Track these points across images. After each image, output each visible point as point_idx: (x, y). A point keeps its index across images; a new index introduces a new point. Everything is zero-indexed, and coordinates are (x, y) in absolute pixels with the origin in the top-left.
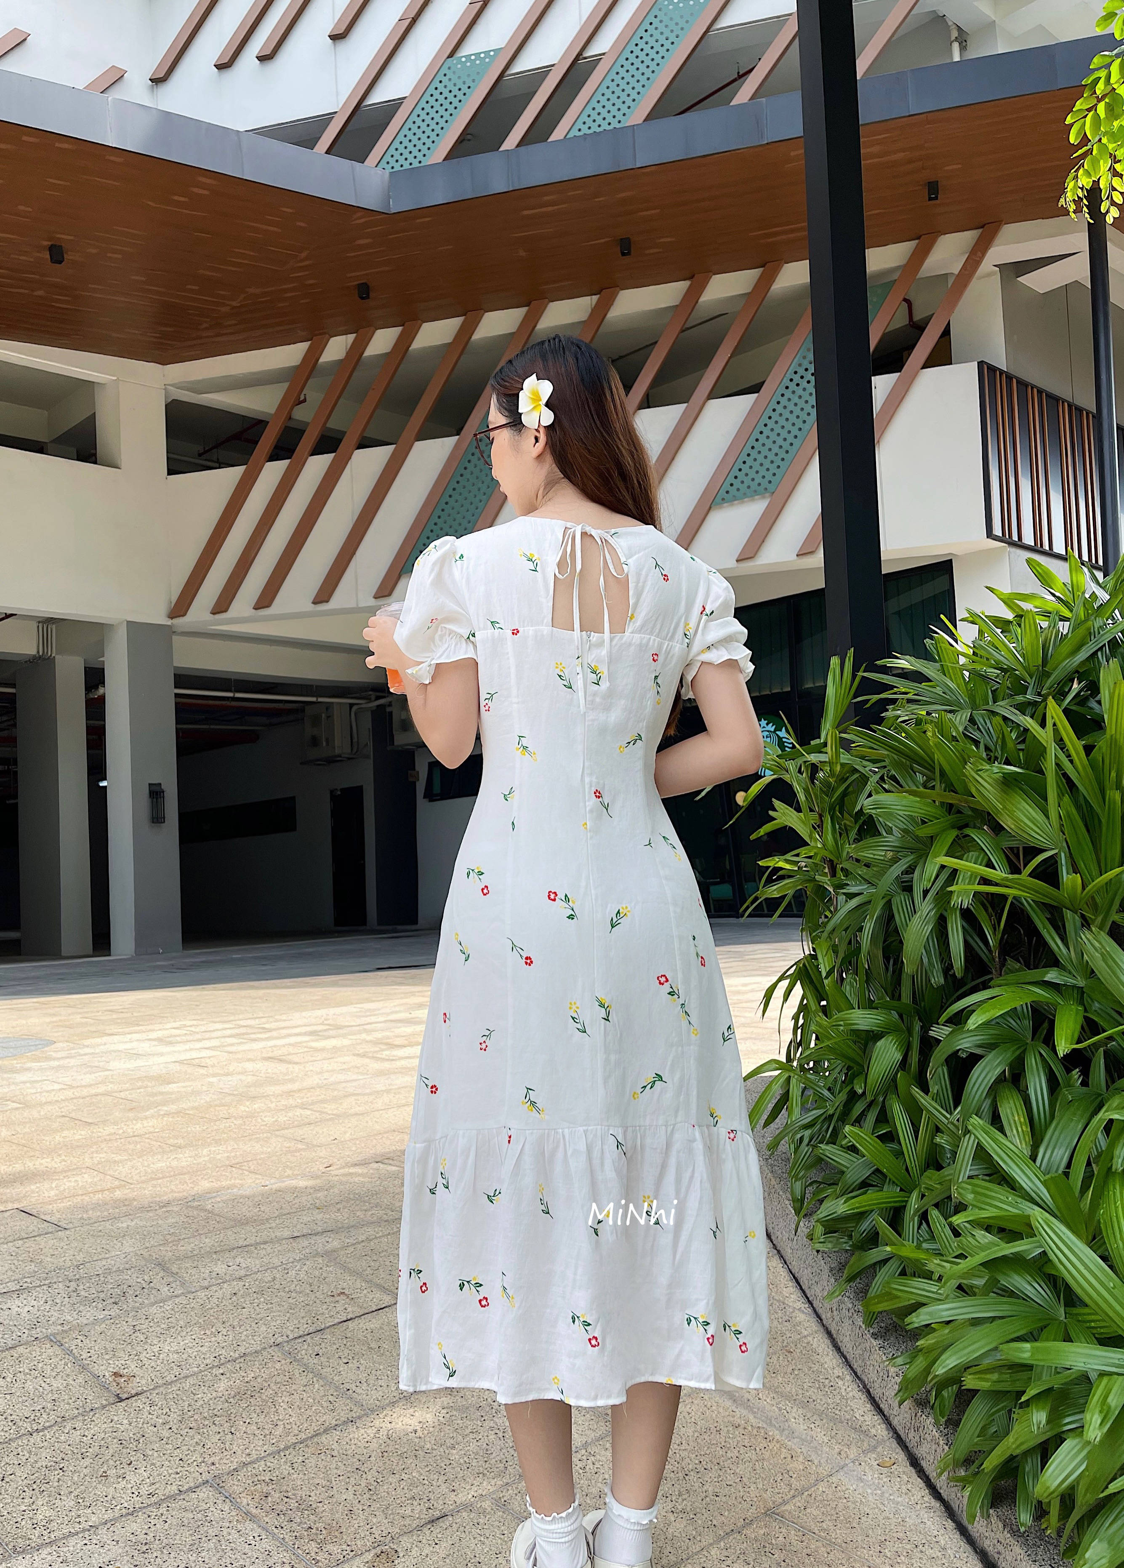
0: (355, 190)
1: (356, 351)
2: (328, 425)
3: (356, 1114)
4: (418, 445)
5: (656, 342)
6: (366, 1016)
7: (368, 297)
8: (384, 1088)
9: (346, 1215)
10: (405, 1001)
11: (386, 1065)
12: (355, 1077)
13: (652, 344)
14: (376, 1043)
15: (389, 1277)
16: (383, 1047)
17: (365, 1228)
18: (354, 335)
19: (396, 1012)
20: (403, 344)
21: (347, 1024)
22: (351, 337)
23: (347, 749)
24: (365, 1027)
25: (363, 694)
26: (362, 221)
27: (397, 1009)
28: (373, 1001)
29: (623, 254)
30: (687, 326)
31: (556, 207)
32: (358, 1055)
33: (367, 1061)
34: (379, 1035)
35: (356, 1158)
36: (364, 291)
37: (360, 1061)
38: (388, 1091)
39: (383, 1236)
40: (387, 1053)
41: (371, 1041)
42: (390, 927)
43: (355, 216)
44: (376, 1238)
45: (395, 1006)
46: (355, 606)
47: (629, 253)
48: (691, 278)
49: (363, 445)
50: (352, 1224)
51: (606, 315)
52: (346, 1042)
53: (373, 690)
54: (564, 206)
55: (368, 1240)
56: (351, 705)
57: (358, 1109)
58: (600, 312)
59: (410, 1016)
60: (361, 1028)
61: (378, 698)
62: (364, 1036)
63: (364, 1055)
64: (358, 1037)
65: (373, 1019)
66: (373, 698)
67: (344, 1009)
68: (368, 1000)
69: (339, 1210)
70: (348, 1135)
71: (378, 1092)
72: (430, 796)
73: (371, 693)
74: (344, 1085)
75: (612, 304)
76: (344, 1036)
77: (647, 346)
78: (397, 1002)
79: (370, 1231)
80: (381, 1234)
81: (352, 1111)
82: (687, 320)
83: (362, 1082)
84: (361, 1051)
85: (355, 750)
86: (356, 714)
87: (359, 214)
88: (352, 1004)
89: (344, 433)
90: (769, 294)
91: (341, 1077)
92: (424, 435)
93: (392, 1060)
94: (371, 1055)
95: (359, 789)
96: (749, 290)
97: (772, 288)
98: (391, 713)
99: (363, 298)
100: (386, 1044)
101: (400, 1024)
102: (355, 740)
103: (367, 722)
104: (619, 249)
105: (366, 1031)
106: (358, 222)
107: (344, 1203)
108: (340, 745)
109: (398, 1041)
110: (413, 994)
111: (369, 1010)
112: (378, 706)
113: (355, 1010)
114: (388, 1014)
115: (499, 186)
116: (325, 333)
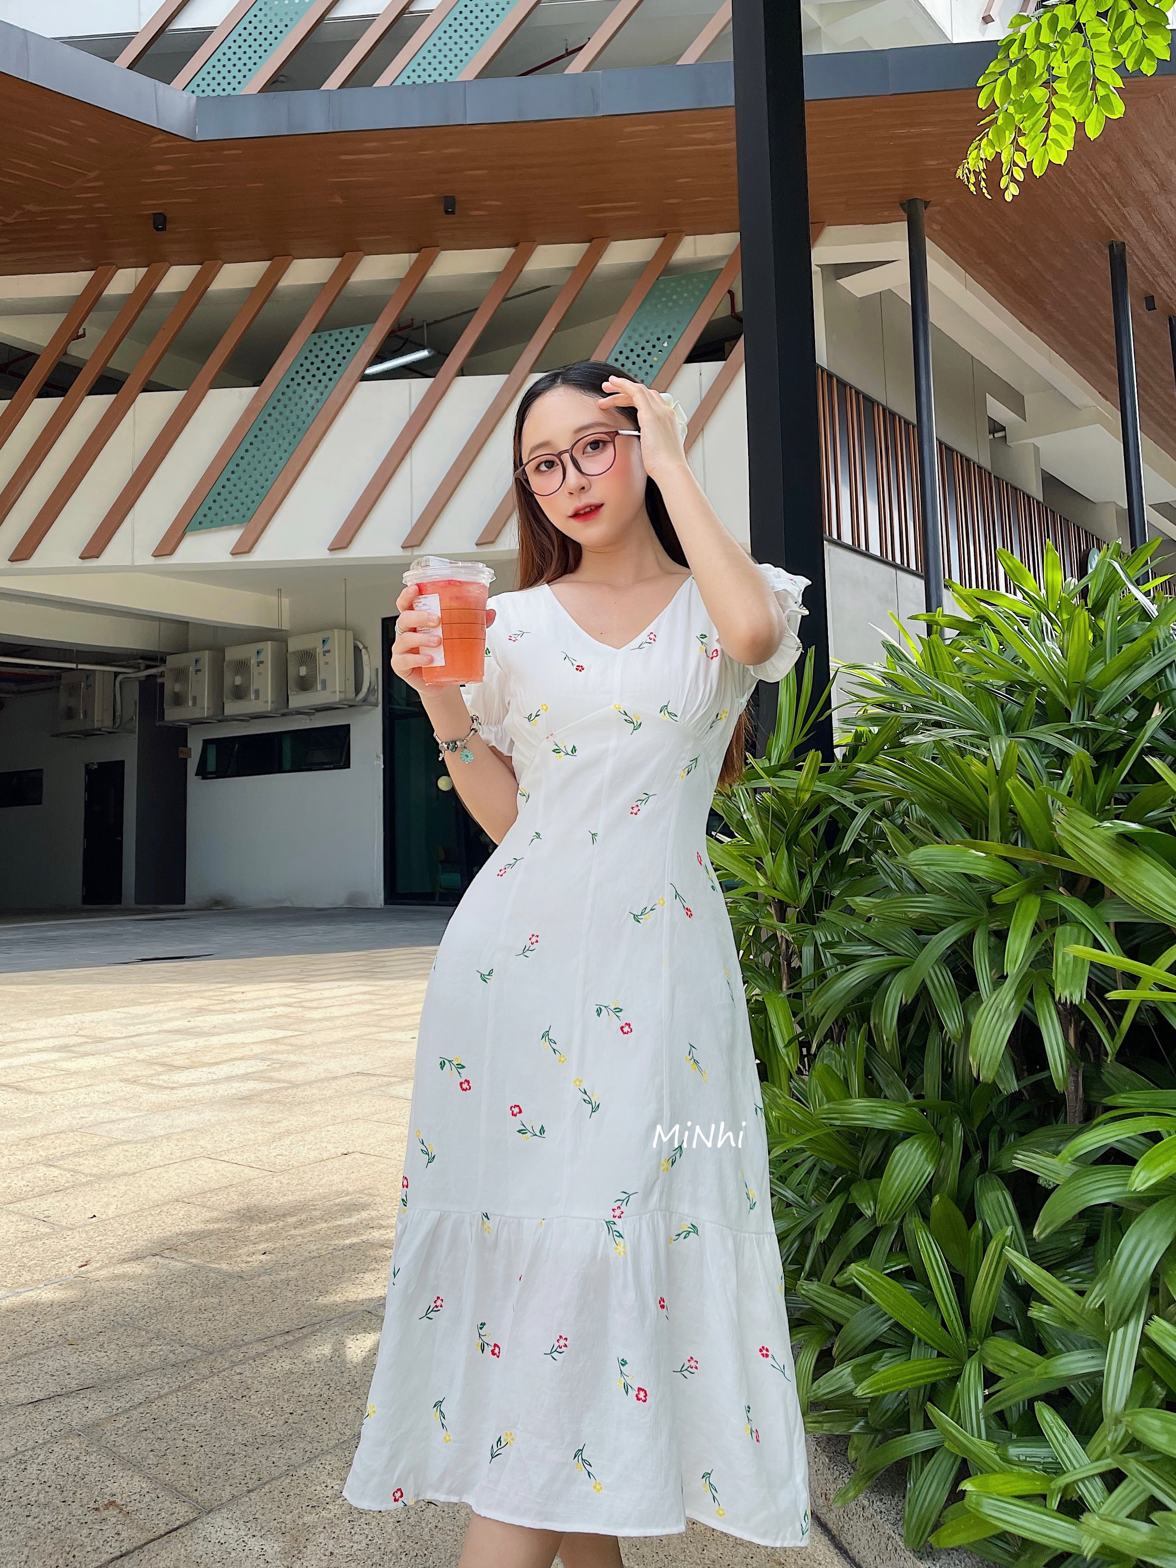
0: (157, 110)
1: (147, 288)
2: (109, 365)
3: (125, 1174)
4: (213, 393)
5: (477, 309)
6: (134, 1025)
7: (164, 229)
8: (163, 1133)
9: (113, 1356)
10: (179, 1004)
11: (163, 1097)
12: (122, 1114)
13: (472, 311)
14: (150, 1062)
15: (182, 1468)
16: (160, 1069)
17: (143, 1380)
18: (146, 269)
19: (171, 1019)
20: (201, 284)
21: (110, 1035)
22: (143, 271)
23: (108, 723)
24: (134, 1039)
25: (132, 662)
26: (163, 145)
27: (172, 1015)
28: (141, 1004)
29: (447, 212)
30: (510, 295)
31: (378, 156)
32: (126, 1080)
33: (139, 1089)
34: (153, 1052)
35: (127, 1249)
36: (160, 222)
37: (128, 1089)
38: (168, 1137)
39: (170, 1393)
40: (165, 1077)
41: (143, 1061)
42: (150, 907)
43: (156, 139)
44: (160, 1397)
45: (170, 1011)
46: (130, 564)
47: (453, 213)
48: (516, 245)
49: (149, 387)
50: (123, 1372)
51: (425, 275)
52: (110, 1061)
53: (142, 658)
54: (388, 155)
55: (148, 1401)
56: (116, 674)
57: (126, 1167)
58: (419, 271)
59: (189, 1025)
60: (129, 1041)
61: (148, 667)
62: (133, 1053)
63: (134, 1081)
64: (124, 1054)
65: (143, 1029)
66: (142, 667)
67: (105, 1015)
68: (134, 1003)
69: (102, 1346)
70: (113, 1208)
71: (154, 1138)
72: (203, 772)
73: (140, 661)
74: (108, 1127)
75: (432, 264)
76: (106, 1053)
77: (468, 312)
78: (172, 1005)
79: (150, 1385)
80: (166, 1390)
81: (118, 1170)
82: (509, 289)
83: (132, 1122)
84: (131, 1075)
85: (117, 724)
86: (120, 683)
87: (160, 137)
88: (114, 1007)
89: (128, 375)
90: (595, 270)
91: (104, 1115)
92: (217, 384)
93: (172, 1088)
94: (143, 1081)
95: (121, 764)
96: (576, 265)
97: (599, 264)
98: (162, 685)
99: (158, 229)
100: (163, 1064)
101: (178, 1037)
102: (118, 713)
103: (134, 693)
104: (442, 207)
105: (136, 1046)
106: (157, 145)
107: (109, 1333)
108: (101, 718)
109: (179, 1061)
110: (189, 995)
111: (137, 1016)
112: (147, 676)
113: (118, 1016)
114: (161, 1022)
115: (318, 125)
116: (113, 264)
